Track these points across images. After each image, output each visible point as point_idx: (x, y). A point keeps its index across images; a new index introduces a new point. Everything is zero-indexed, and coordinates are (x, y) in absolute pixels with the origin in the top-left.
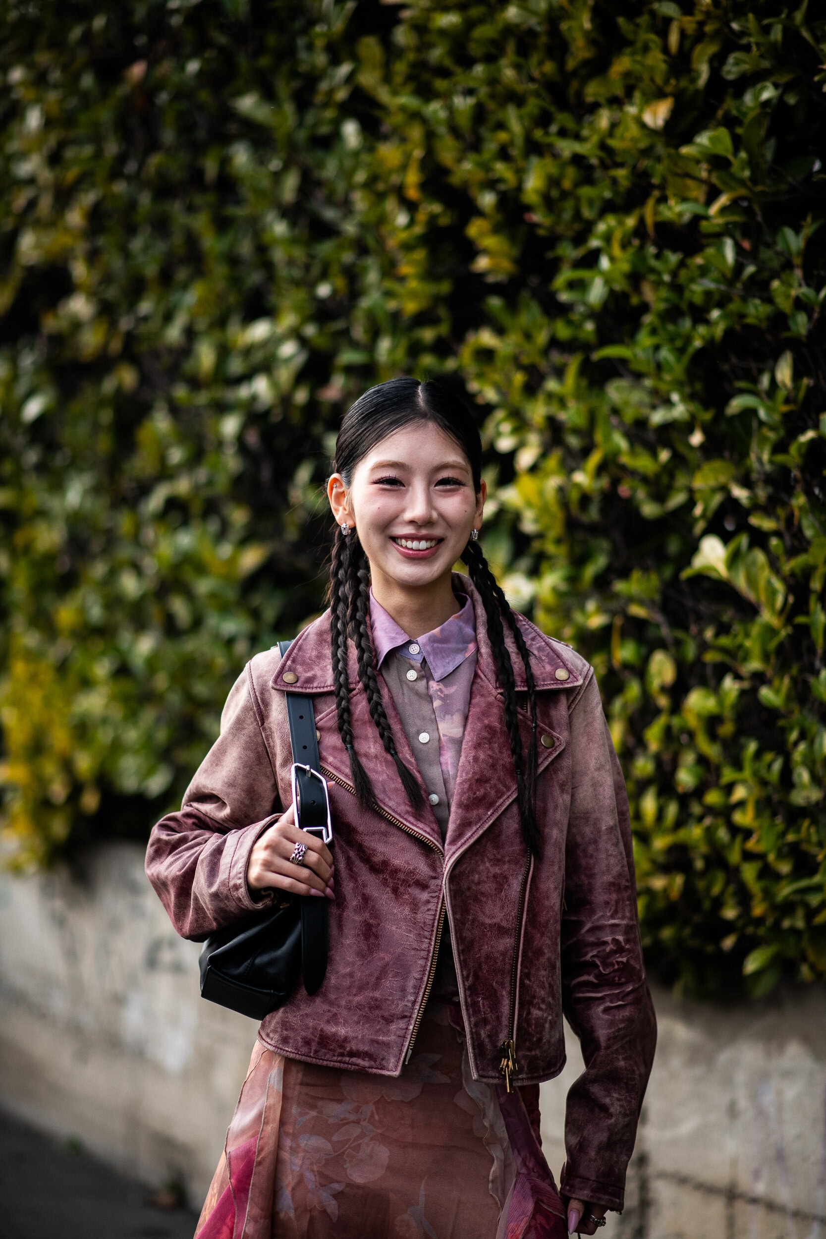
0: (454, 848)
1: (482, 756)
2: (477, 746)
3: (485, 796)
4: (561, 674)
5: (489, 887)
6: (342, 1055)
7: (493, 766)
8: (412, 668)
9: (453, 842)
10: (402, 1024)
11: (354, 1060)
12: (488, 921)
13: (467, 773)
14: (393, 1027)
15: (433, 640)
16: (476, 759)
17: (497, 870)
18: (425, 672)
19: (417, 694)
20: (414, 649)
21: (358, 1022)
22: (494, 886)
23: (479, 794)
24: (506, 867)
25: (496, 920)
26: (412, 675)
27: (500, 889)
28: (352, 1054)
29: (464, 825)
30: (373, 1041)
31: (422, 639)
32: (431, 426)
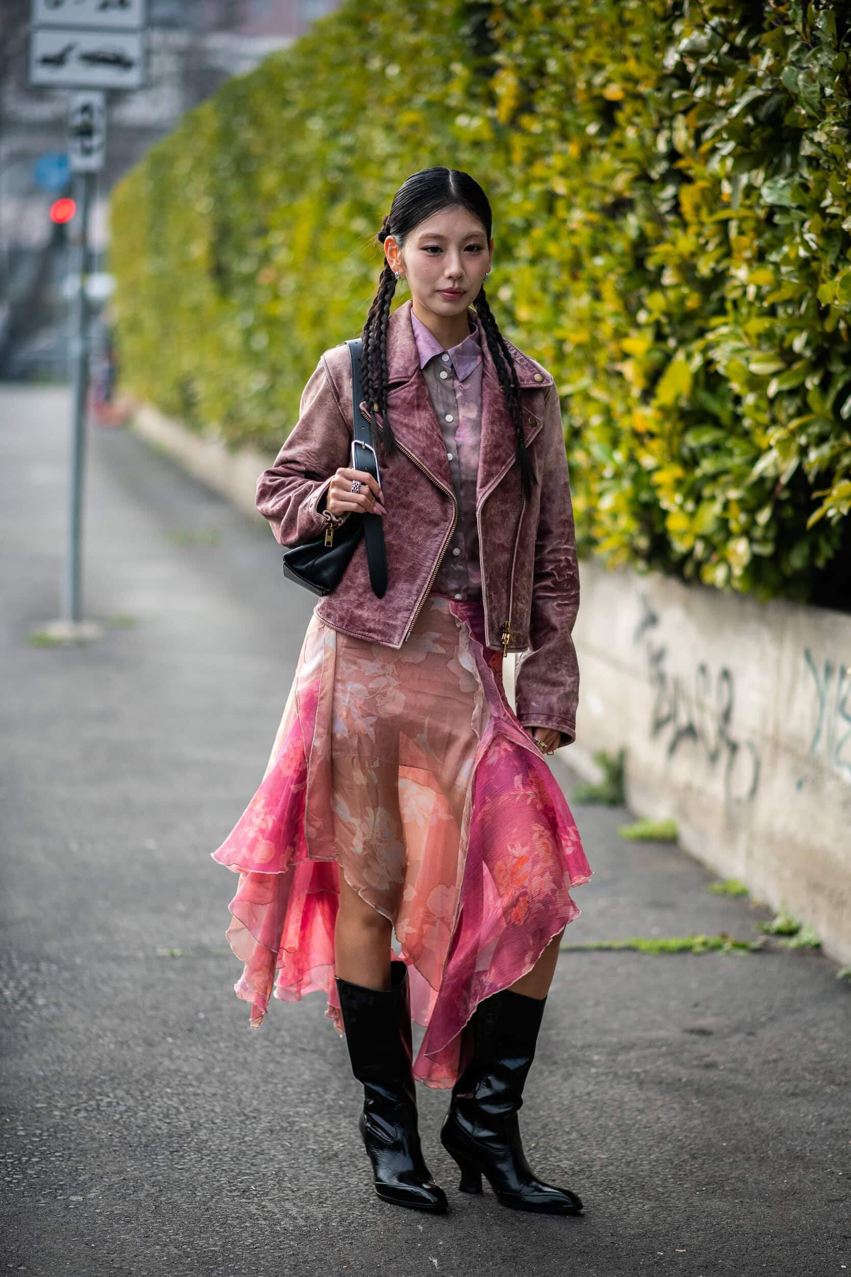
0: (484, 490)
1: (496, 430)
2: (492, 423)
3: (499, 457)
4: (537, 377)
5: (498, 519)
6: (364, 630)
7: (503, 436)
8: (445, 370)
9: (482, 486)
10: (406, 614)
11: (371, 634)
12: (497, 542)
13: (488, 441)
14: (400, 616)
15: (457, 352)
16: (493, 431)
17: (503, 508)
18: (453, 375)
19: (446, 388)
20: (446, 358)
21: (376, 610)
22: (501, 518)
23: (497, 455)
24: (508, 506)
25: (501, 541)
26: (444, 375)
27: (504, 521)
28: (370, 631)
29: (488, 477)
30: (386, 624)
31: (451, 351)
32: (461, 208)
